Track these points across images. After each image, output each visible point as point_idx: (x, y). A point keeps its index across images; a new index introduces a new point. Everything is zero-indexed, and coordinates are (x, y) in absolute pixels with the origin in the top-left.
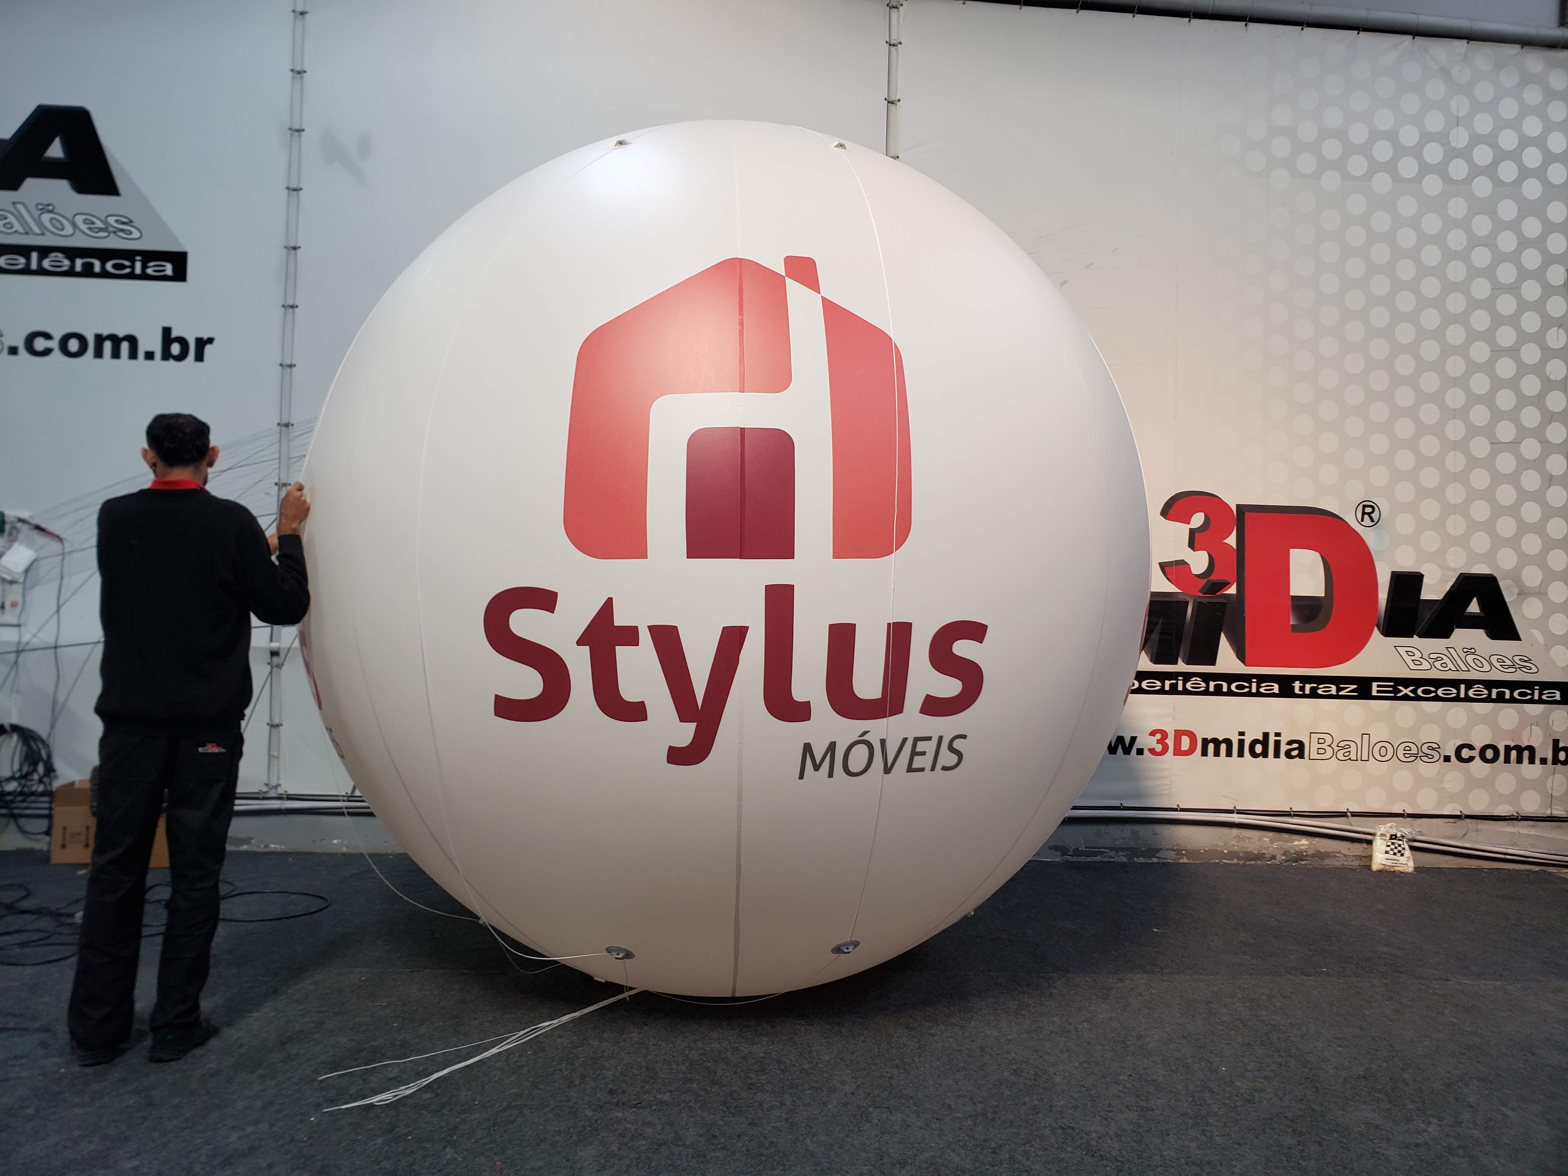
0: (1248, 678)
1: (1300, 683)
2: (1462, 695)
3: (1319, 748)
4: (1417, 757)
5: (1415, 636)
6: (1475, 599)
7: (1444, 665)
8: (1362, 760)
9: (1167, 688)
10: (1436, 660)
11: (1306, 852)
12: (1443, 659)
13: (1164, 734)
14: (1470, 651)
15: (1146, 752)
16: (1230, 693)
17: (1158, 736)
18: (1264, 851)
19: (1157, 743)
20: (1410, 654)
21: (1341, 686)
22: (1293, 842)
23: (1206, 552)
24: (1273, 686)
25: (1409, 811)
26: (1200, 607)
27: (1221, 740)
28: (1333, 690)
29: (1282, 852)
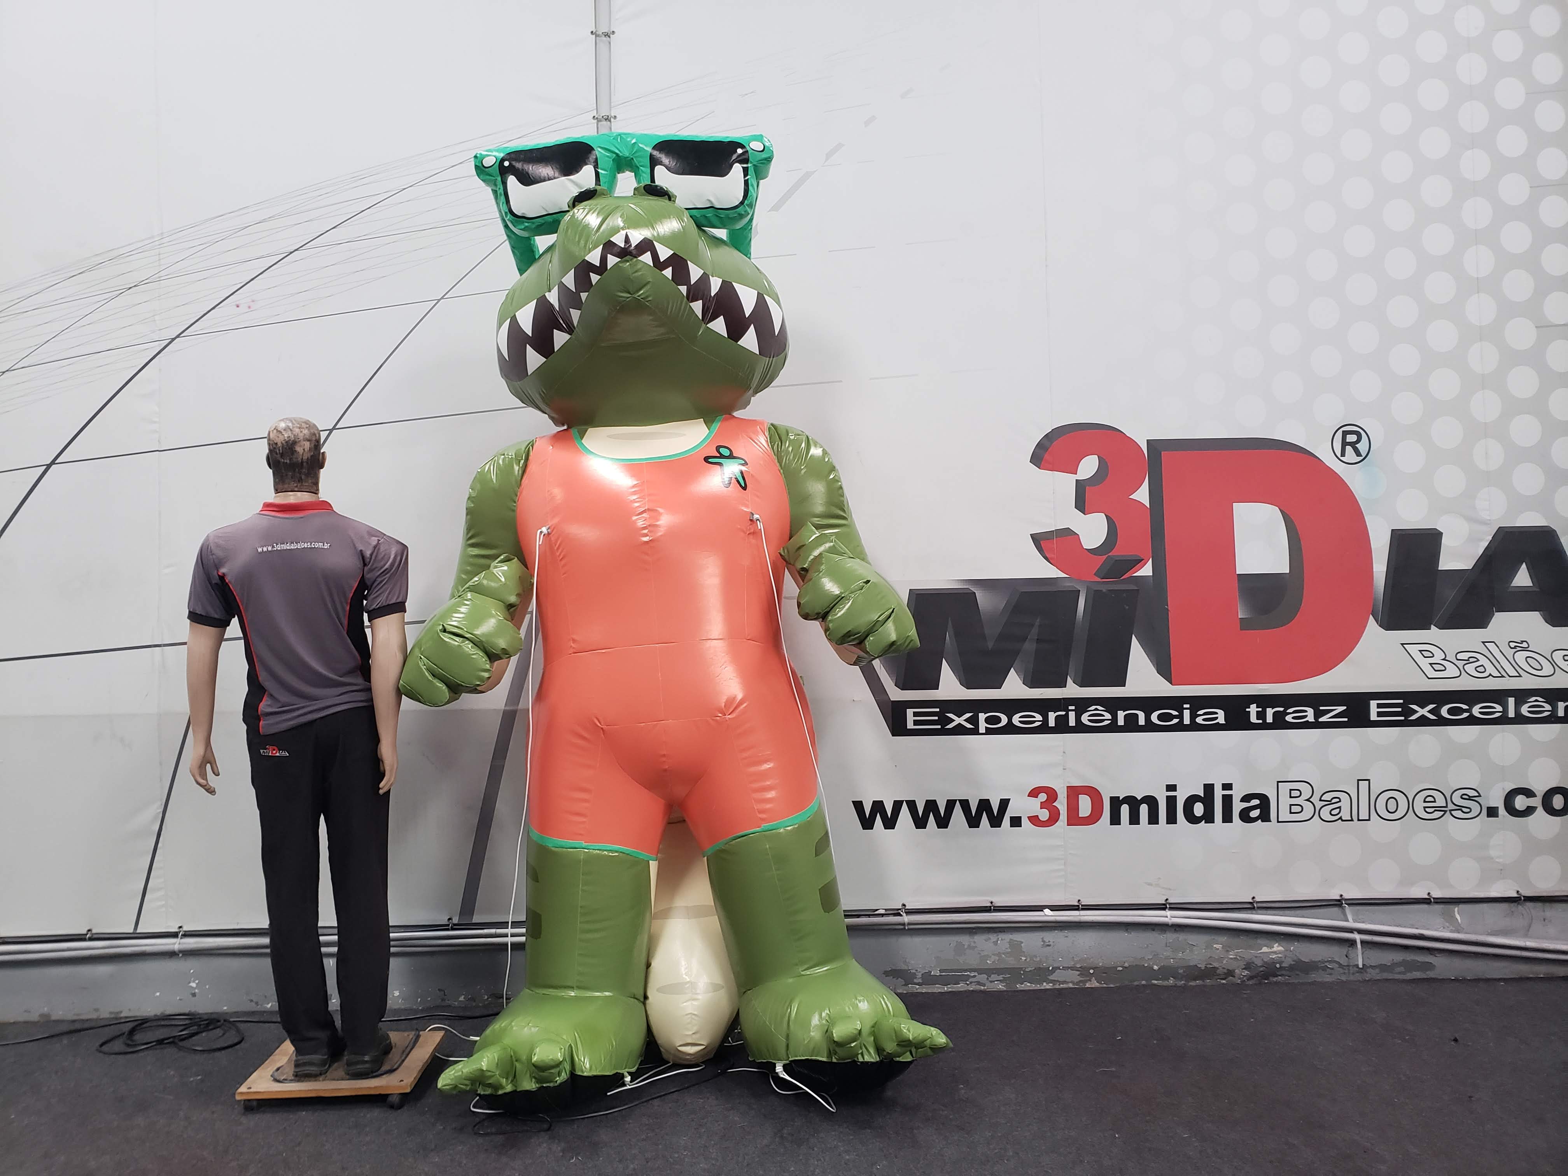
0: (1176, 702)
1: (1257, 708)
2: (1511, 714)
3: (1291, 805)
4: (1446, 811)
5: (1432, 626)
6: (1524, 565)
7: (1481, 669)
8: (1359, 820)
9: (1052, 723)
10: (1468, 661)
11: (1281, 963)
12: (1478, 660)
13: (1052, 795)
14: (1520, 646)
15: (1025, 822)
16: (1150, 727)
17: (1043, 797)
18: (1216, 965)
19: (1041, 808)
20: (1426, 654)
21: (1321, 708)
22: (1261, 949)
23: (1103, 514)
24: (1216, 713)
25: (1437, 894)
26: (1096, 598)
27: (1139, 799)
28: (1310, 714)
29: (1242, 964)
